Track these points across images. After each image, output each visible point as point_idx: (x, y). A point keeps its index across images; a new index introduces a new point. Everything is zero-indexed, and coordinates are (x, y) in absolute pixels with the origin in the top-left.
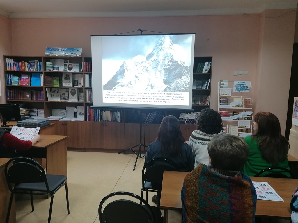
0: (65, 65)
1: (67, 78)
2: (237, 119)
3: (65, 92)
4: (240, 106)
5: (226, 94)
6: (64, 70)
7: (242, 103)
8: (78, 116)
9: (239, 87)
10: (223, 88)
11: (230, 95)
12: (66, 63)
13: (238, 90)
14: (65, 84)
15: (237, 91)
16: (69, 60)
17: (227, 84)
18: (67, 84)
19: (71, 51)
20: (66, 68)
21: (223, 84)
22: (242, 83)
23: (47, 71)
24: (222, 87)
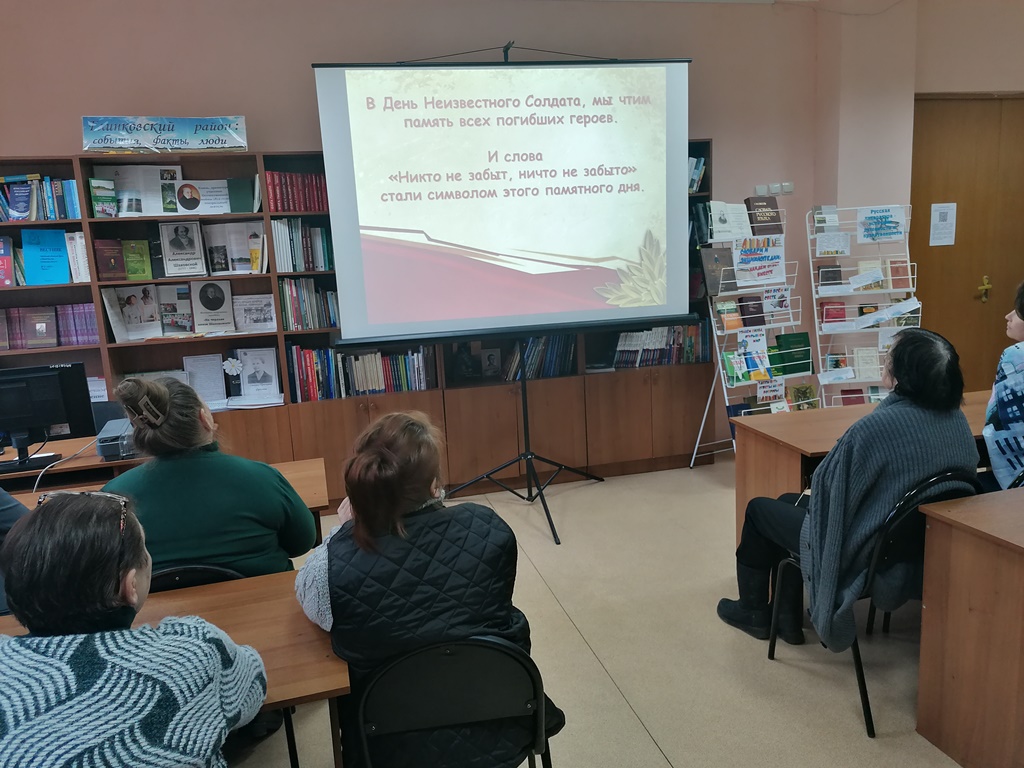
0: (167, 189)
1: (183, 240)
2: (873, 326)
3: (174, 300)
4: (878, 285)
5: (833, 250)
6: (165, 210)
7: (885, 275)
8: (247, 388)
9: (873, 227)
10: (823, 231)
11: (847, 253)
12: (167, 182)
13: (871, 236)
14: (175, 266)
15: (869, 240)
16: (178, 169)
17: (835, 217)
18: (184, 265)
19: (200, 132)
20: (171, 202)
21: (824, 221)
22: (881, 214)
23: (99, 217)
24: (821, 230)
